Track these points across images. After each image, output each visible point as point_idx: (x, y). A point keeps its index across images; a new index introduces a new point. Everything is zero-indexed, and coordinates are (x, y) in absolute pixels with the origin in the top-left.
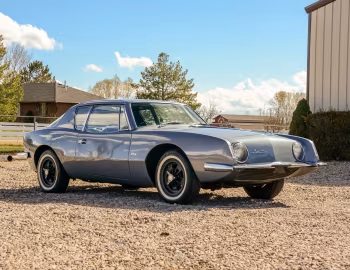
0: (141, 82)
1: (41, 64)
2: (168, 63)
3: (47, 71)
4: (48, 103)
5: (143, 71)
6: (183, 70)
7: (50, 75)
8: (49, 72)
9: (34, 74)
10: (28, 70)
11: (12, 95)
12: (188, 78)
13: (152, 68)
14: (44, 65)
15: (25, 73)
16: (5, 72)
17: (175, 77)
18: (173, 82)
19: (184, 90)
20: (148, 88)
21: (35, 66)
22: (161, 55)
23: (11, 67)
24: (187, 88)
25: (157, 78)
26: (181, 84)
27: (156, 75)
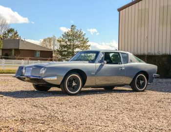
0: (62, 39)
1: (13, 30)
2: (76, 30)
3: (16, 33)
4: (15, 50)
5: (63, 34)
6: (83, 33)
7: (18, 35)
8: (18, 34)
9: (10, 35)
10: (7, 32)
12: (85, 37)
13: (68, 32)
14: (15, 30)
15: (5, 34)
17: (79, 36)
18: (78, 40)
19: (84, 43)
20: (66, 42)
21: (10, 31)
22: (72, 26)
25: (70, 38)
26: (82, 41)
27: (69, 36)
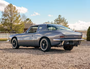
0: (54, 23)
1: (29, 19)
2: (61, 18)
3: (30, 20)
5: (55, 20)
6: (65, 19)
7: (31, 22)
9: (27, 21)
10: (26, 20)
11: (22, 27)
12: (66, 21)
13: (57, 19)
14: (30, 19)
15: (25, 21)
16: (20, 21)
17: (63, 21)
18: (63, 23)
19: (65, 24)
21: (28, 19)
22: (59, 15)
23: (22, 20)
24: (66, 24)
25: (58, 22)
26: (64, 23)
27: (58, 21)
